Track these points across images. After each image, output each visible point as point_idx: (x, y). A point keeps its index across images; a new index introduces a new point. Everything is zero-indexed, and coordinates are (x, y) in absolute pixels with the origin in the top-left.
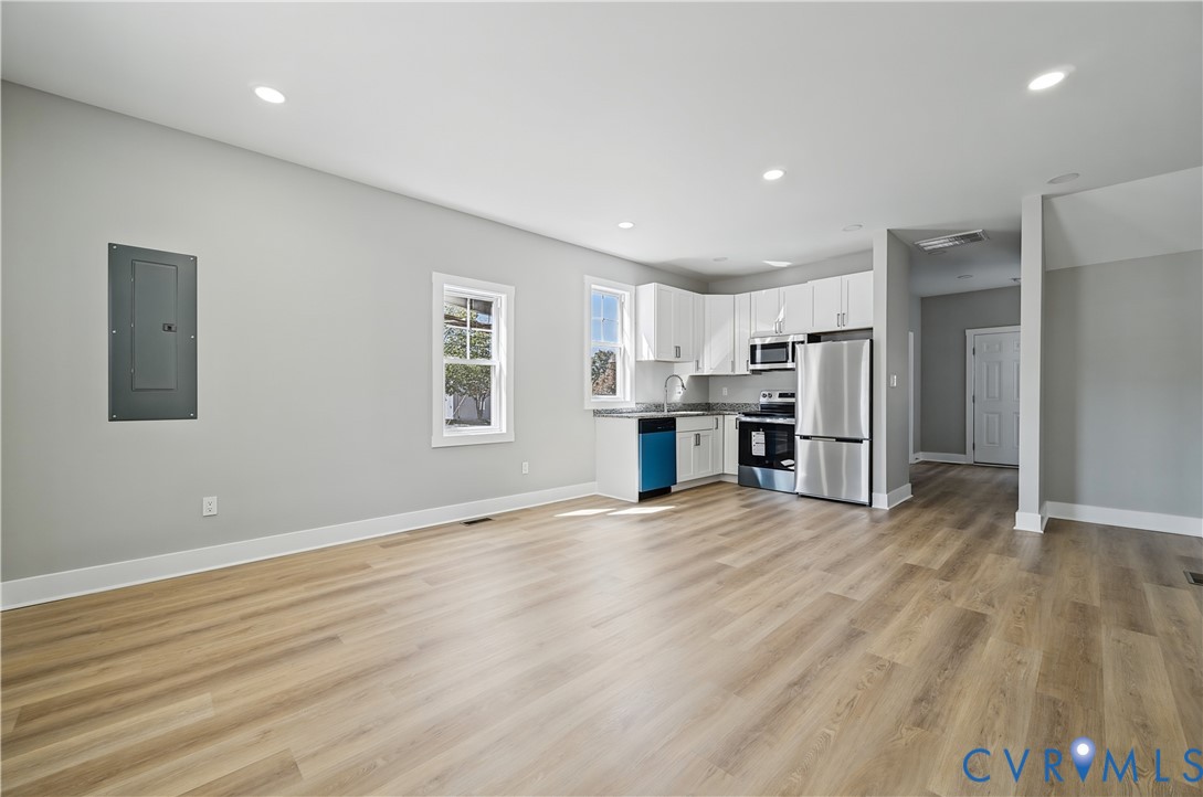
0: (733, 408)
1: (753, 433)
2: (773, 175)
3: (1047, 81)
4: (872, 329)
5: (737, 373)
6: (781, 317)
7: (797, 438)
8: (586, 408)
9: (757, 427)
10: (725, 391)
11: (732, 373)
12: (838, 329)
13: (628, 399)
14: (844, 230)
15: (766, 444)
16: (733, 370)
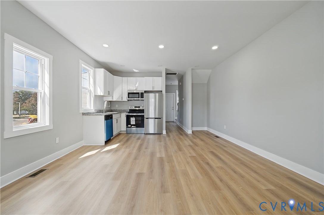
0: (124, 111)
1: (131, 118)
2: (161, 47)
3: (215, 48)
4: (162, 91)
5: (123, 101)
6: (137, 85)
7: (145, 119)
8: (80, 112)
9: (132, 116)
10: (117, 106)
11: (122, 101)
12: (152, 90)
13: (92, 108)
14: (158, 66)
15: (135, 121)
16: (122, 100)
